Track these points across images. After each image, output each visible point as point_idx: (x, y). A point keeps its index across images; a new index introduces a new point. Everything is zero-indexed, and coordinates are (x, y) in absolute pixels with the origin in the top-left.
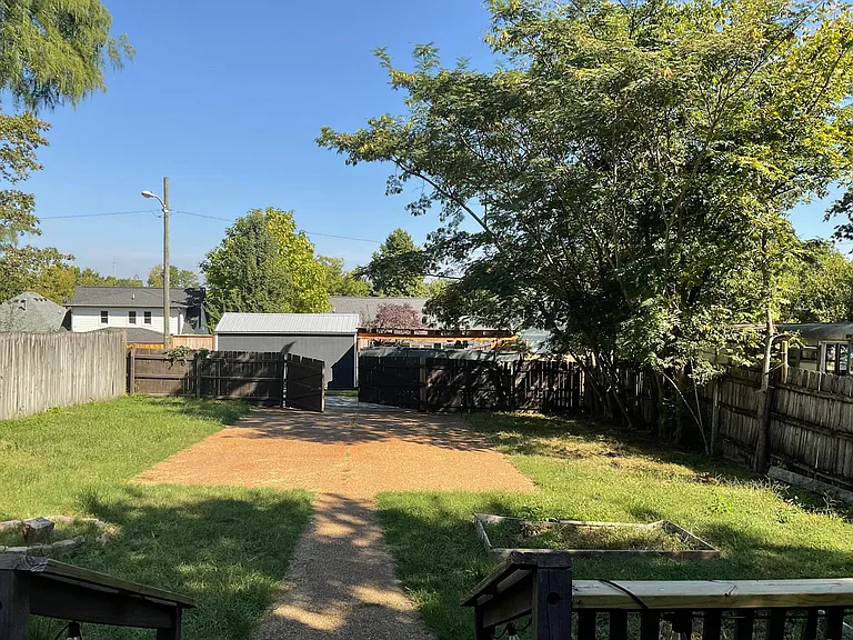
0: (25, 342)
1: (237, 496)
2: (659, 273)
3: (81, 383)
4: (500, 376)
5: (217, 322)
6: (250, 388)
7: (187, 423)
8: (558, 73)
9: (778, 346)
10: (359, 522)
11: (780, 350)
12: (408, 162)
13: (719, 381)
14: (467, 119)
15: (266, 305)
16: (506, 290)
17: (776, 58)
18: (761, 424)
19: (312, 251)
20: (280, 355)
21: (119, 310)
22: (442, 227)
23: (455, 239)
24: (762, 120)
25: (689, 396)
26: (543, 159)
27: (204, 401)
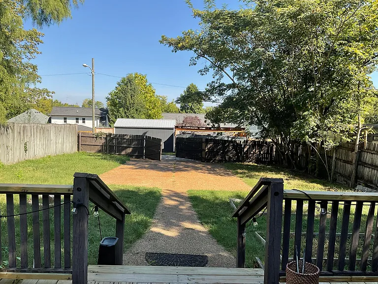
0: (37, 127)
1: (131, 189)
2: (311, 100)
3: (59, 146)
4: (238, 147)
5: (114, 122)
6: (130, 150)
7: (105, 162)
8: (269, 10)
9: (363, 133)
10: (181, 200)
11: (364, 135)
12: (199, 51)
13: (336, 148)
14: (227, 31)
15: (135, 116)
16: (242, 108)
17: (367, 3)
18: (354, 166)
19: (154, 92)
20: (142, 136)
21: (71, 117)
22: (214, 80)
23: (219, 86)
24: (360, 31)
25: (322, 155)
26: (260, 49)
27: (110, 155)
